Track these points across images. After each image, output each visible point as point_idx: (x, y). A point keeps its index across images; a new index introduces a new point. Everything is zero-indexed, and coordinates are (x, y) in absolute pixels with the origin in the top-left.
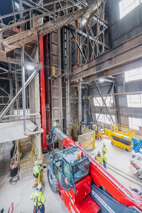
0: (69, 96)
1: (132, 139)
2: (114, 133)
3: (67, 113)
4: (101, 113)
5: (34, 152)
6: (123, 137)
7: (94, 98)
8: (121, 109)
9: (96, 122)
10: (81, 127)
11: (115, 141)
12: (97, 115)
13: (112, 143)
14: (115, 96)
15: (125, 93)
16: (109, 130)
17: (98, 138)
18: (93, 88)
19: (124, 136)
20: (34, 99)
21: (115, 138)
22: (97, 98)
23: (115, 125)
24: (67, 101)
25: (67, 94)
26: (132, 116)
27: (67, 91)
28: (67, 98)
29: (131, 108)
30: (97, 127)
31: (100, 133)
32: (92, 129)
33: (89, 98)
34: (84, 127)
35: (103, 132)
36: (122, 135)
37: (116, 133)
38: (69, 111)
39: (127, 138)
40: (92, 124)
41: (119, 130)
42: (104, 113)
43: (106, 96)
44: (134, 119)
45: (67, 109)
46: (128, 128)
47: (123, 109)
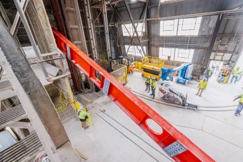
0: (92, 24)
1: (162, 69)
2: (144, 65)
3: (93, 48)
4: (132, 45)
5: (63, 97)
6: (153, 68)
7: (123, 26)
8: (152, 39)
9: (125, 55)
10: (111, 63)
11: (145, 73)
12: (127, 47)
13: (143, 75)
14: (148, 22)
15: (159, 19)
16: (140, 63)
17: (129, 72)
18: (121, 11)
19: (155, 67)
20: (41, 31)
21: (146, 70)
22: (126, 25)
23: (146, 57)
24: (90, 31)
25: (89, 21)
26: (162, 46)
27: (88, 16)
28: (89, 27)
29: (163, 37)
30: (127, 61)
31: (131, 67)
32: (122, 64)
33: (116, 25)
34: (114, 63)
35: (134, 66)
36: (152, 67)
37: (146, 66)
38: (95, 45)
39: (157, 68)
40: (122, 58)
41: (150, 62)
42: (134, 45)
43: (137, 23)
44: (164, 49)
45: (92, 43)
46: (158, 59)
47: (155, 38)
